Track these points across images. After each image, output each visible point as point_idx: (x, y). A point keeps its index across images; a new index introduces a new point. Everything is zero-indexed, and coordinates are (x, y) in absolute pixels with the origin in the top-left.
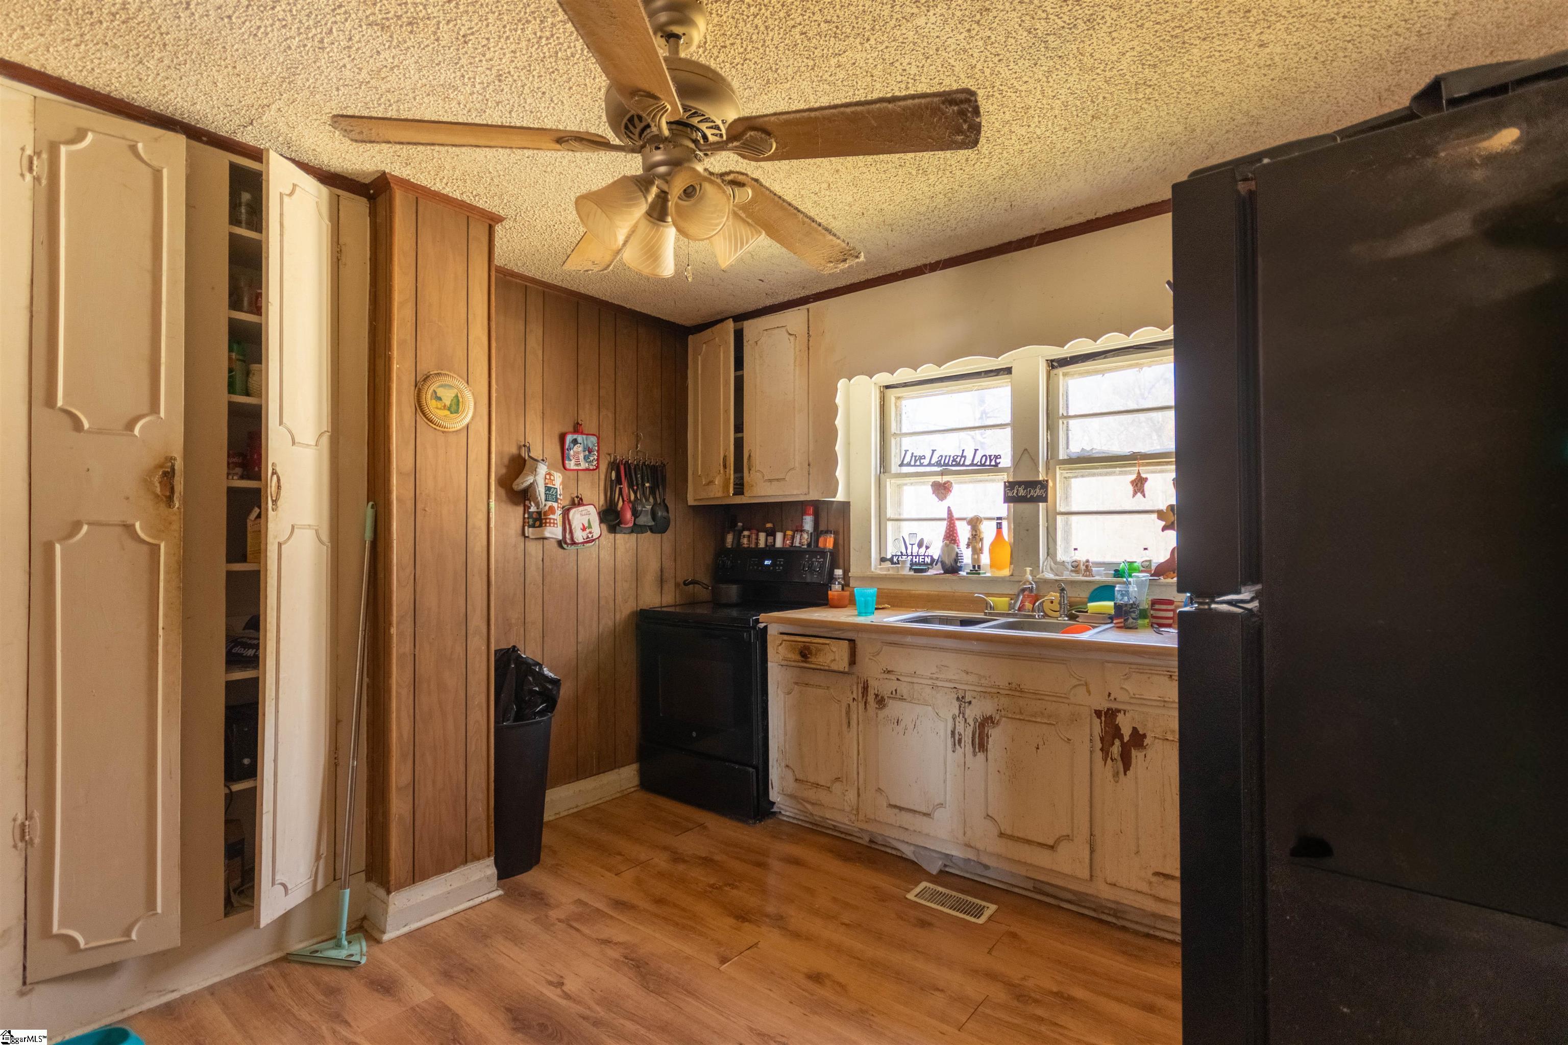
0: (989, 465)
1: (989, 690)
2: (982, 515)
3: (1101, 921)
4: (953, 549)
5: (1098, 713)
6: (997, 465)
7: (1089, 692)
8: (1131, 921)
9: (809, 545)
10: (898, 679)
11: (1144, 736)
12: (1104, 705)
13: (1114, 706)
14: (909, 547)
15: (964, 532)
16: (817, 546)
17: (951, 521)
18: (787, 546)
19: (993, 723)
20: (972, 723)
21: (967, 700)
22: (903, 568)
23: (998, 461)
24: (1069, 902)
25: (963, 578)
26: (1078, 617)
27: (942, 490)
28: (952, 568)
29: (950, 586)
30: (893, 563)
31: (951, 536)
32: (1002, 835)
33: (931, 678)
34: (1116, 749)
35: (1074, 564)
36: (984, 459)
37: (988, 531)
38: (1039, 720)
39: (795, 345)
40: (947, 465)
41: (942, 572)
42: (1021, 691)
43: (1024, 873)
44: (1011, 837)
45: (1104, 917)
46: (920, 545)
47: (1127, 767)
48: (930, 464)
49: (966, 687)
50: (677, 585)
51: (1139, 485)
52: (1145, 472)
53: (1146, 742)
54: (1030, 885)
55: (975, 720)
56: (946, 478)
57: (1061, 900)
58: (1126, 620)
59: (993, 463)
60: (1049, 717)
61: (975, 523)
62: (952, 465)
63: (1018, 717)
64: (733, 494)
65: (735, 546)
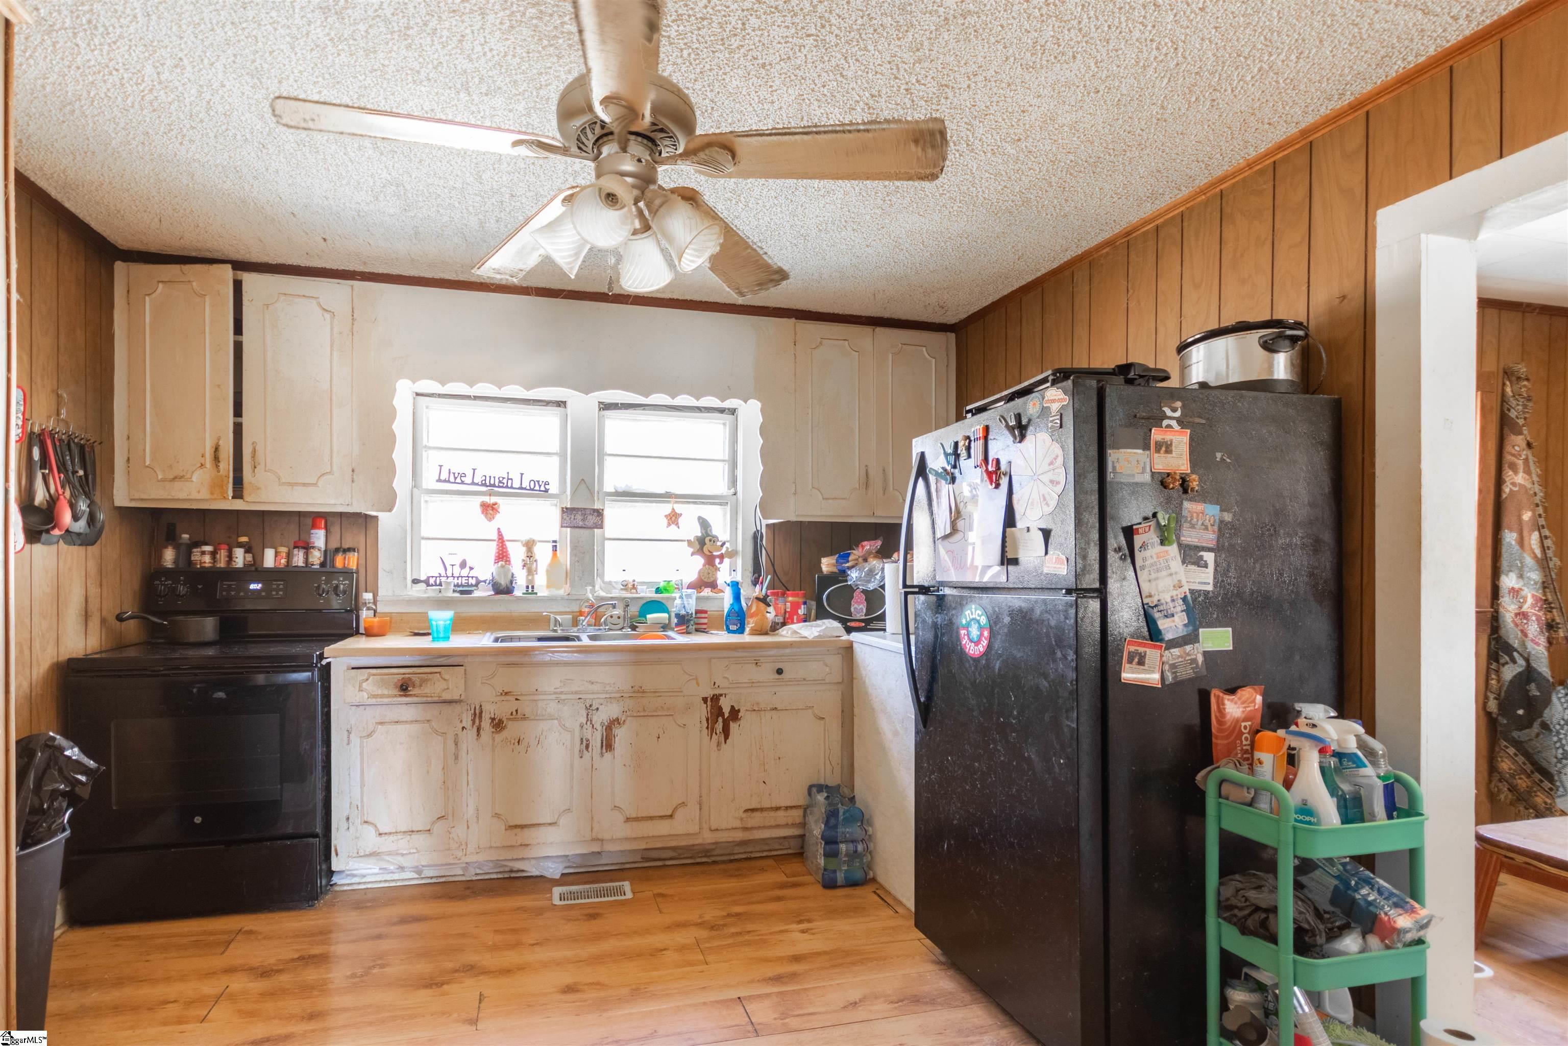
0: (539, 490)
1: (613, 695)
2: (536, 538)
3: (698, 864)
4: (509, 570)
5: (705, 700)
6: (546, 491)
7: (698, 684)
8: (717, 855)
9: (323, 565)
10: (517, 699)
11: (739, 711)
12: (709, 692)
13: (717, 692)
14: (449, 568)
15: (517, 553)
16: (333, 566)
17: (501, 540)
18: (282, 566)
19: (619, 723)
20: (599, 728)
21: (594, 707)
22: (447, 589)
23: (547, 487)
24: (671, 859)
25: (519, 599)
26: (637, 627)
27: (489, 510)
28: (503, 589)
29: (503, 607)
30: (428, 585)
31: (502, 556)
32: (628, 820)
33: (555, 693)
34: (719, 726)
35: (625, 583)
36: (532, 483)
37: (543, 554)
38: (660, 713)
39: (332, 324)
40: (494, 486)
41: (492, 593)
42: (644, 692)
43: (644, 846)
44: (637, 819)
45: (699, 860)
46: (463, 565)
47: (726, 737)
48: (473, 483)
49: (591, 696)
50: (103, 621)
51: (673, 518)
52: (679, 508)
53: (740, 714)
54: (638, 858)
55: (602, 724)
56: (493, 500)
57: (664, 860)
58: (688, 627)
59: (542, 488)
60: (669, 709)
61: (529, 545)
62: (499, 487)
63: (642, 714)
64: (233, 498)
65: (181, 565)
